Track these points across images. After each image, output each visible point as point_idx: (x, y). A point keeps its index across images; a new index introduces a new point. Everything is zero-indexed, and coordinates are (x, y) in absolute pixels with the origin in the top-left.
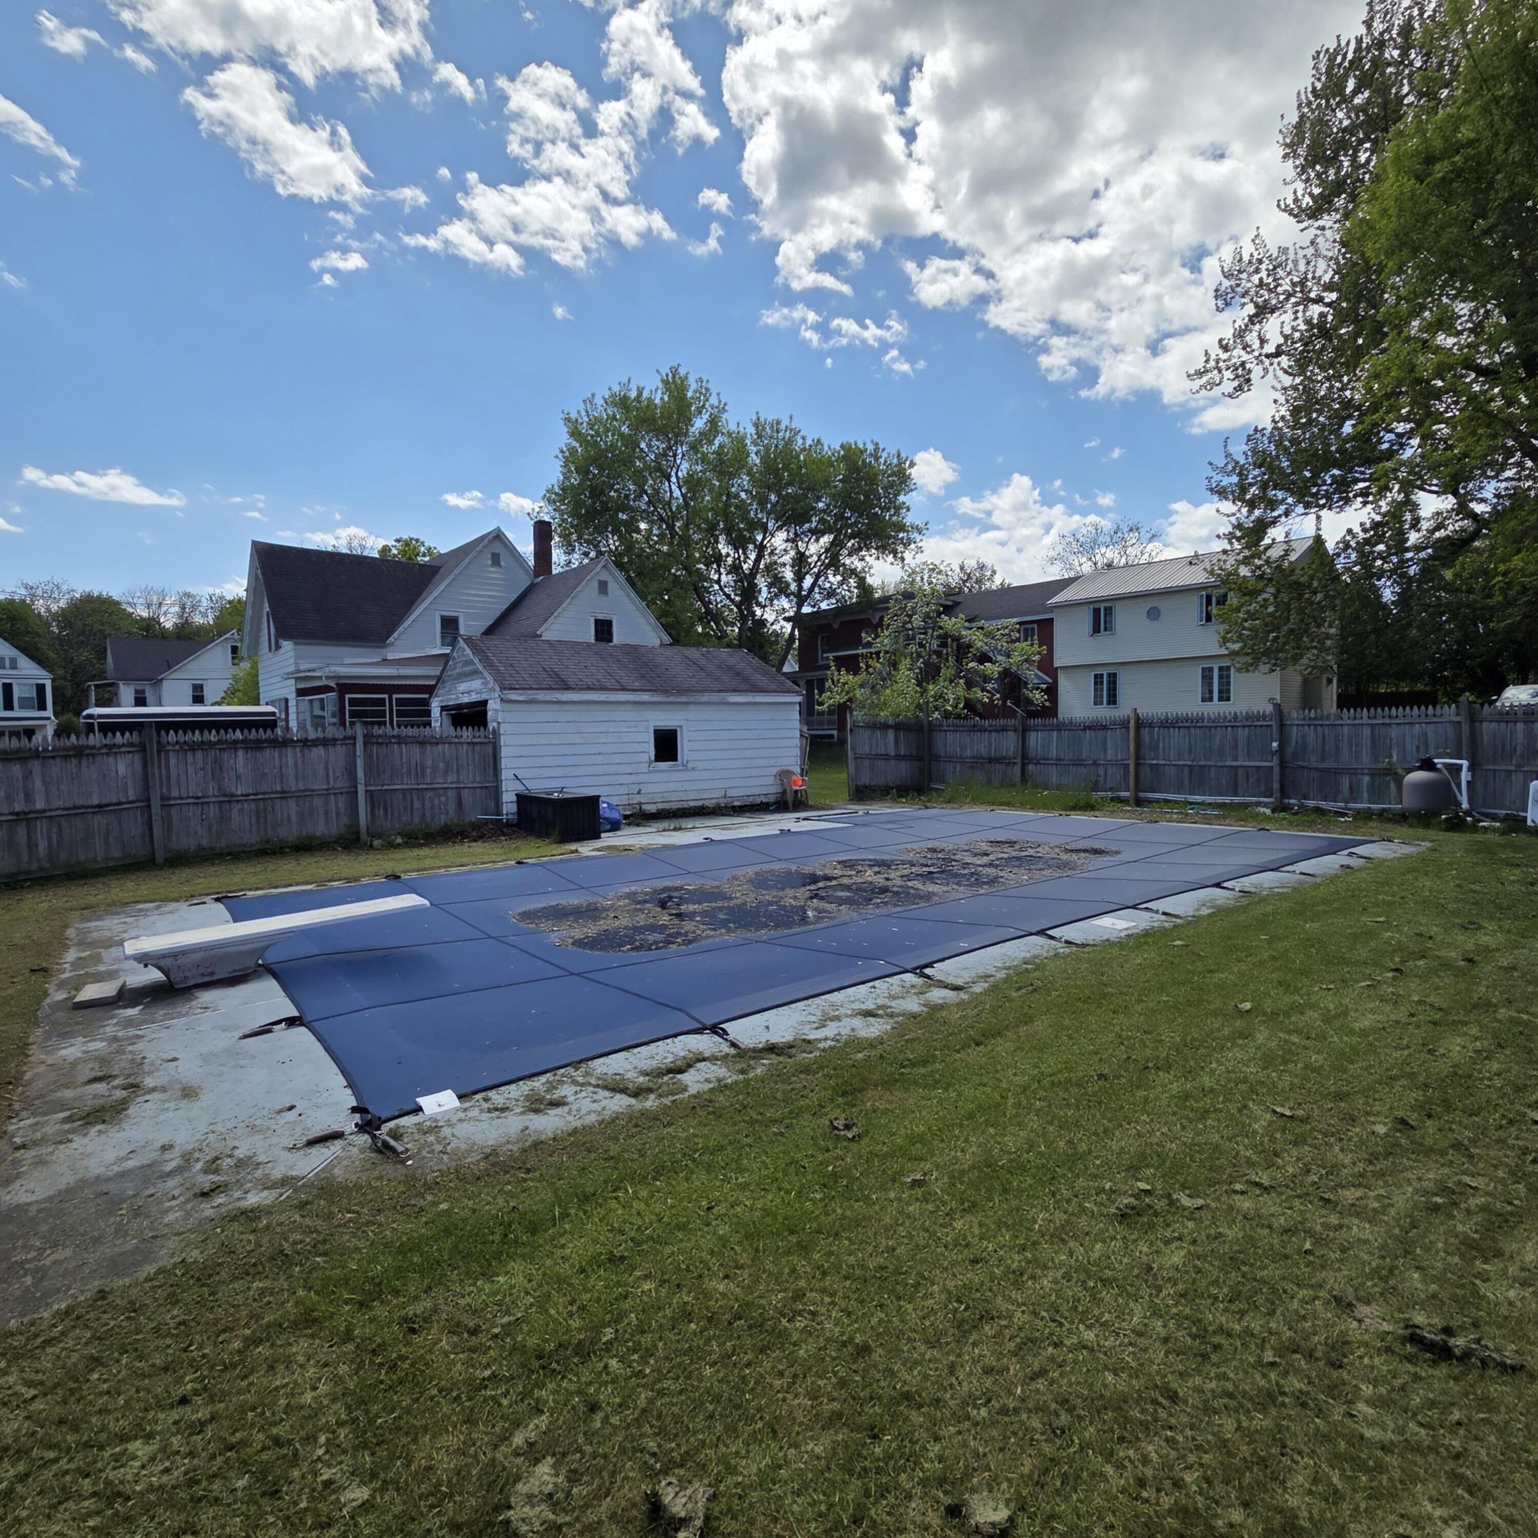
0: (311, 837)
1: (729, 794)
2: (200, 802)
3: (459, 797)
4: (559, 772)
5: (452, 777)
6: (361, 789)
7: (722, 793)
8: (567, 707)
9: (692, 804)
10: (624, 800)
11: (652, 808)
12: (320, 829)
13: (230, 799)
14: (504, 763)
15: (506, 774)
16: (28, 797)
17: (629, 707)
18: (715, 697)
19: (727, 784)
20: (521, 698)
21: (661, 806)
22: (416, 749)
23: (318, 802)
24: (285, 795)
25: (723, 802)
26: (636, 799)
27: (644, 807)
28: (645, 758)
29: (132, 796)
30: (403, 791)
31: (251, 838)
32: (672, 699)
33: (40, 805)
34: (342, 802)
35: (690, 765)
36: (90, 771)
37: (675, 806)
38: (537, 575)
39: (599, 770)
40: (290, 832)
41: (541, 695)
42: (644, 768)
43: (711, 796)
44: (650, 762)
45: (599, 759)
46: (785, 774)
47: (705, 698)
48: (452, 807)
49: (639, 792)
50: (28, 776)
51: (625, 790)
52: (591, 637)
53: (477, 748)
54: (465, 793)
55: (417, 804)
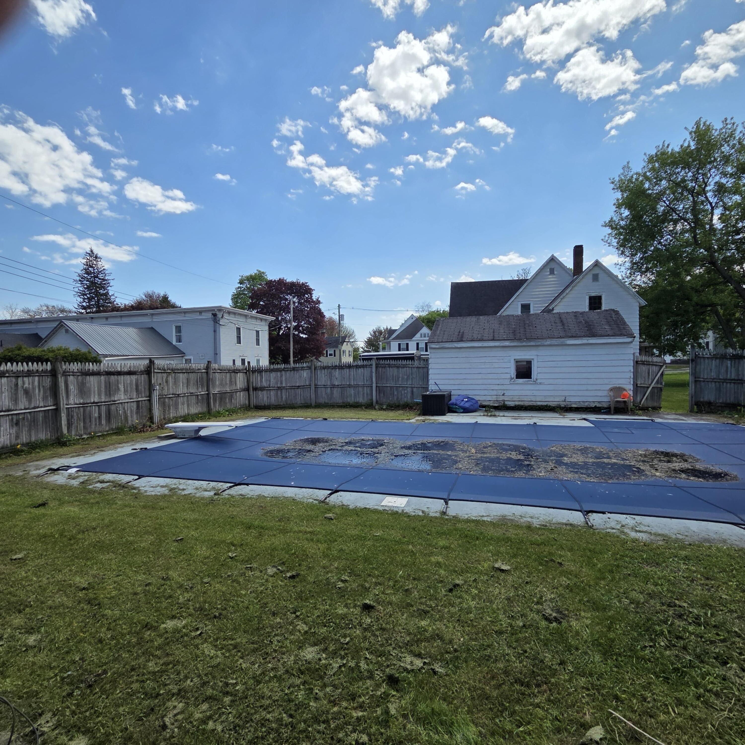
0: (357, 403)
1: (568, 399)
2: (325, 386)
3: (412, 392)
4: (457, 382)
5: (410, 382)
6: (374, 385)
7: (563, 399)
8: (462, 350)
9: (539, 403)
10: (494, 398)
11: (512, 404)
12: (361, 400)
13: (333, 386)
14: (430, 377)
15: (431, 382)
16: (281, 383)
17: (499, 349)
18: (554, 342)
19: (566, 393)
20: (437, 347)
21: (517, 403)
22: (395, 370)
23: (361, 389)
24: (350, 386)
25: (563, 404)
26: (501, 398)
27: (506, 403)
28: (508, 376)
29: (307, 383)
30: (391, 387)
31: (339, 401)
32: (524, 344)
33: (284, 385)
34: (369, 389)
35: (539, 381)
36: (297, 375)
37: (527, 404)
38: (574, 276)
39: (480, 382)
40: (351, 400)
41: (447, 345)
42: (508, 382)
43: (553, 401)
44: (512, 379)
45: (480, 376)
46: (618, 390)
47: (548, 342)
48: (409, 395)
49: (503, 395)
50: (281, 376)
51: (494, 393)
52: (585, 307)
53: (421, 370)
54: (415, 390)
55: (395, 393)
